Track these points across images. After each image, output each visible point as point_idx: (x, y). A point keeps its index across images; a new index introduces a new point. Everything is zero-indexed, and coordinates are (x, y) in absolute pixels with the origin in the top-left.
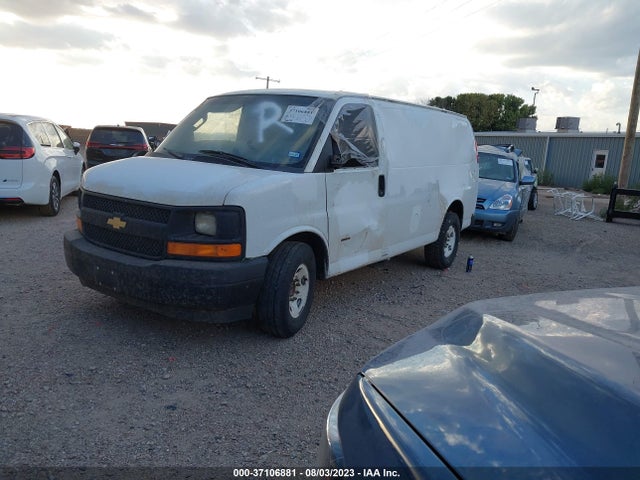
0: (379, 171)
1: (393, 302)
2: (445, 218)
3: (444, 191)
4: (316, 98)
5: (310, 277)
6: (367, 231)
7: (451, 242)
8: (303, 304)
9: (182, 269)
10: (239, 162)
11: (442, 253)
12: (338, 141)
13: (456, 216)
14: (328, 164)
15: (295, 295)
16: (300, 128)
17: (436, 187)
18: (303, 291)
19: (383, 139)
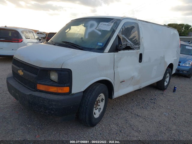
0: (140, 51)
1: (143, 107)
2: (166, 70)
3: (166, 60)
4: (112, 19)
5: (105, 99)
6: (133, 78)
7: (167, 80)
8: (101, 110)
9: (41, 98)
10: (76, 47)
11: (164, 84)
12: (121, 38)
13: (170, 69)
14: (116, 49)
15: (98, 107)
16: (104, 32)
17: (163, 58)
18: (102, 105)
19: (142, 38)
